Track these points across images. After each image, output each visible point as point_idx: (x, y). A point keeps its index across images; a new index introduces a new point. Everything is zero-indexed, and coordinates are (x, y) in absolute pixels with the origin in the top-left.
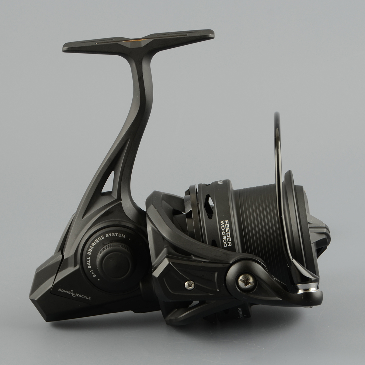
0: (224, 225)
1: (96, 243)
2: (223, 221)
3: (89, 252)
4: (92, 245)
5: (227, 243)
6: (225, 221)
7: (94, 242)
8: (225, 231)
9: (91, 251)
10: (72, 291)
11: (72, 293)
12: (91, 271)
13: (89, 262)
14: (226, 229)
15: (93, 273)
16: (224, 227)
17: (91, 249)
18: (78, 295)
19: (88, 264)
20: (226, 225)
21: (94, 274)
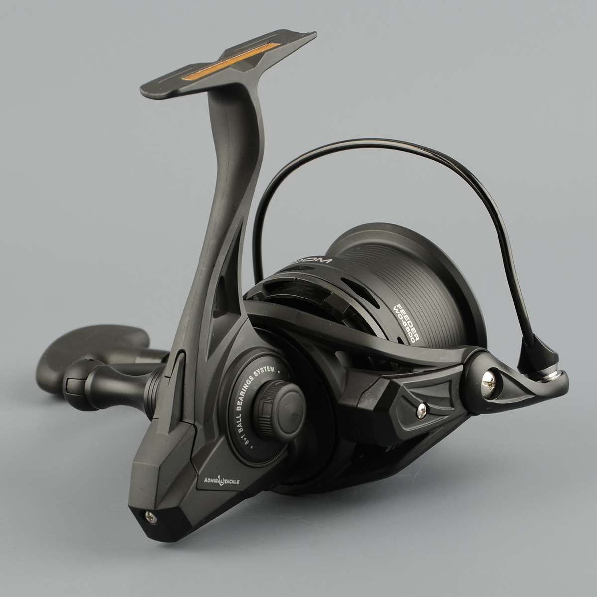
0: (399, 313)
1: (245, 389)
2: (395, 307)
3: (239, 406)
4: (241, 394)
5: (413, 337)
6: (397, 306)
7: (243, 389)
8: (404, 320)
9: (241, 405)
10: (219, 477)
11: (219, 481)
12: (242, 437)
13: (239, 423)
14: (405, 317)
15: (245, 439)
16: (400, 315)
17: (241, 401)
18: (226, 480)
19: (238, 426)
20: (401, 311)
21: (247, 440)
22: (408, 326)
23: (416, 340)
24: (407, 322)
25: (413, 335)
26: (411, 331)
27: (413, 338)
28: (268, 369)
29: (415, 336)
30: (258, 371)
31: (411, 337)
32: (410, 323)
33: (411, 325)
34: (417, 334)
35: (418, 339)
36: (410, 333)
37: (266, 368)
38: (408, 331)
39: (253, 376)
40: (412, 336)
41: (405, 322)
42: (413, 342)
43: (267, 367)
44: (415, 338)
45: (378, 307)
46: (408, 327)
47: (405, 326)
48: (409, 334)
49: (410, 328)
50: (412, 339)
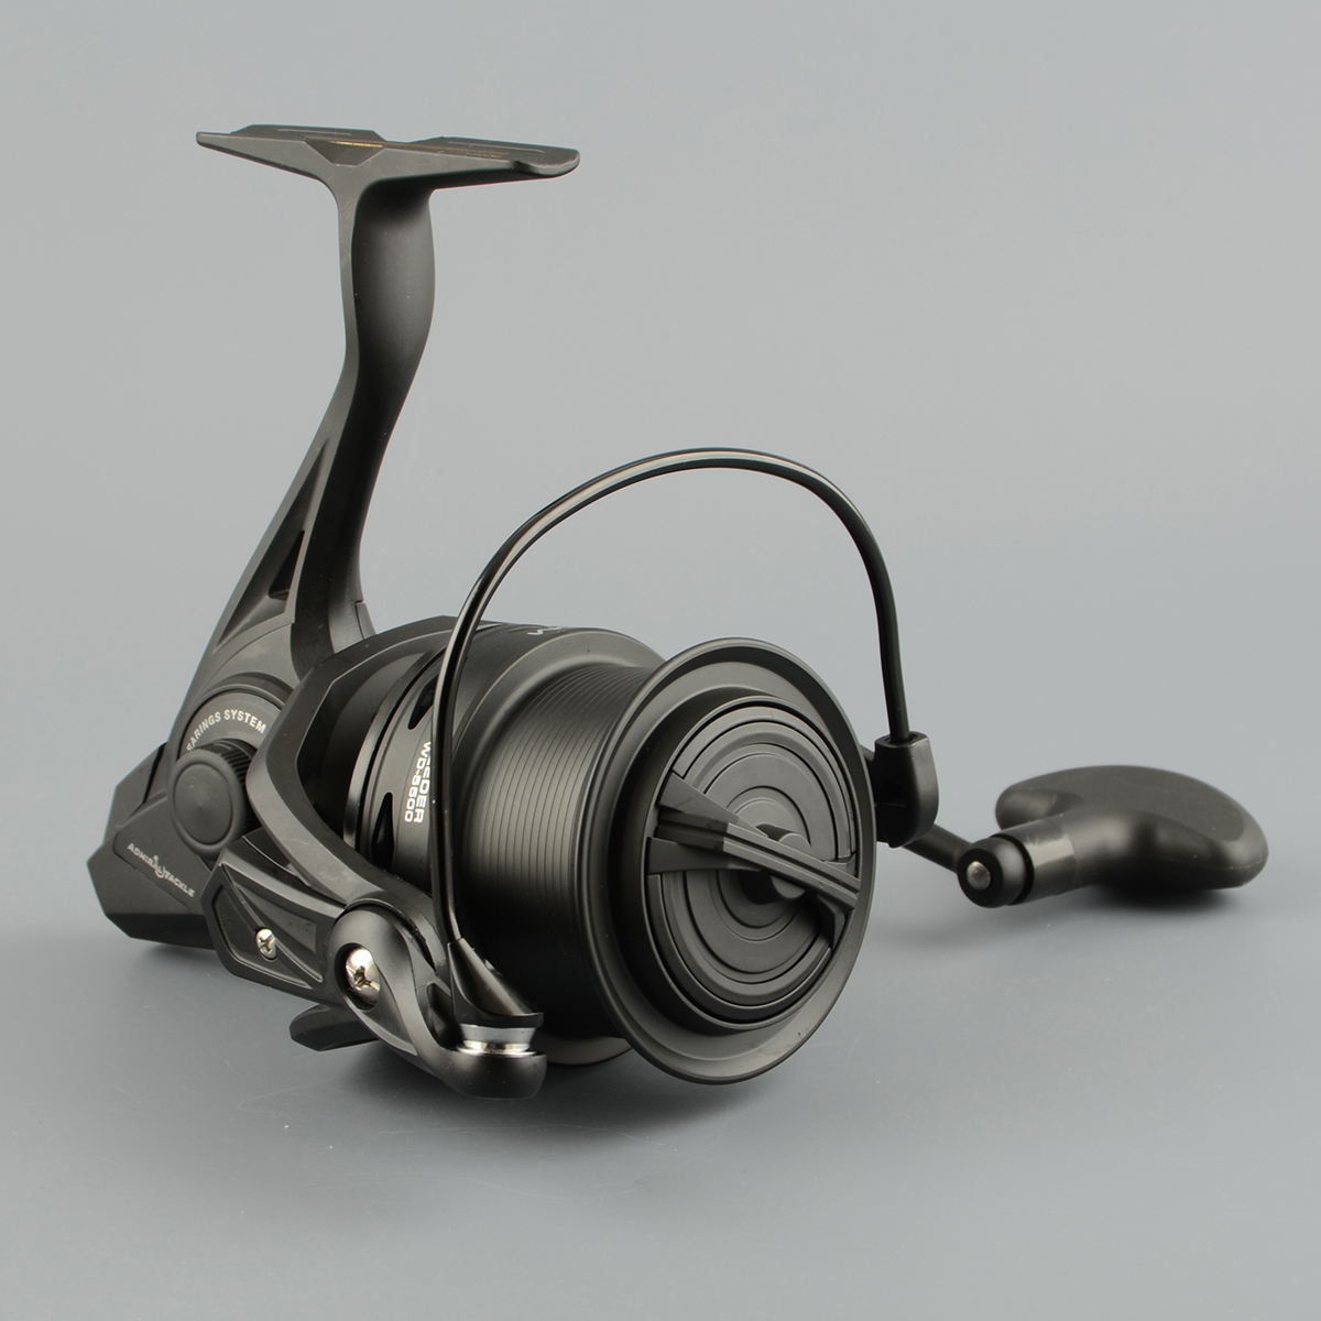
22: (418, 786)
23: (416, 820)
24: (422, 779)
25: (415, 807)
26: (416, 799)
27: (412, 813)
28: (252, 721)
29: (417, 810)
30: (234, 713)
31: (408, 807)
32: (425, 785)
33: (424, 789)
34: (422, 811)
35: (419, 820)
36: (413, 801)
37: (250, 718)
38: (411, 795)
39: (222, 715)
40: (412, 808)
41: (419, 777)
42: (407, 820)
43: (253, 718)
44: (415, 816)
45: (412, 725)
46: (416, 789)
47: (414, 783)
48: (409, 800)
49: (419, 793)
50: (407, 812)
